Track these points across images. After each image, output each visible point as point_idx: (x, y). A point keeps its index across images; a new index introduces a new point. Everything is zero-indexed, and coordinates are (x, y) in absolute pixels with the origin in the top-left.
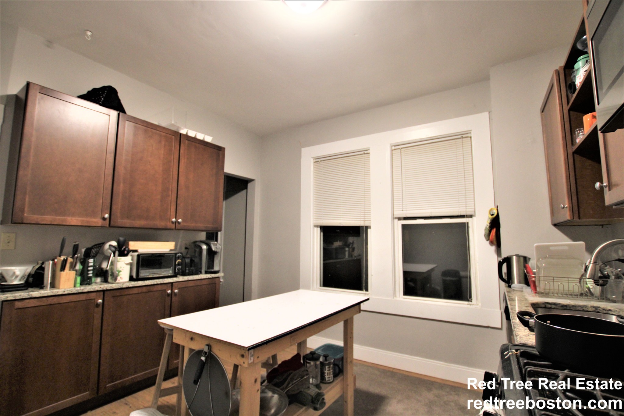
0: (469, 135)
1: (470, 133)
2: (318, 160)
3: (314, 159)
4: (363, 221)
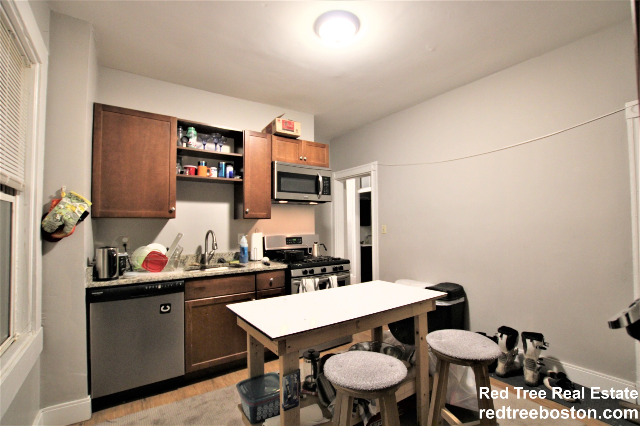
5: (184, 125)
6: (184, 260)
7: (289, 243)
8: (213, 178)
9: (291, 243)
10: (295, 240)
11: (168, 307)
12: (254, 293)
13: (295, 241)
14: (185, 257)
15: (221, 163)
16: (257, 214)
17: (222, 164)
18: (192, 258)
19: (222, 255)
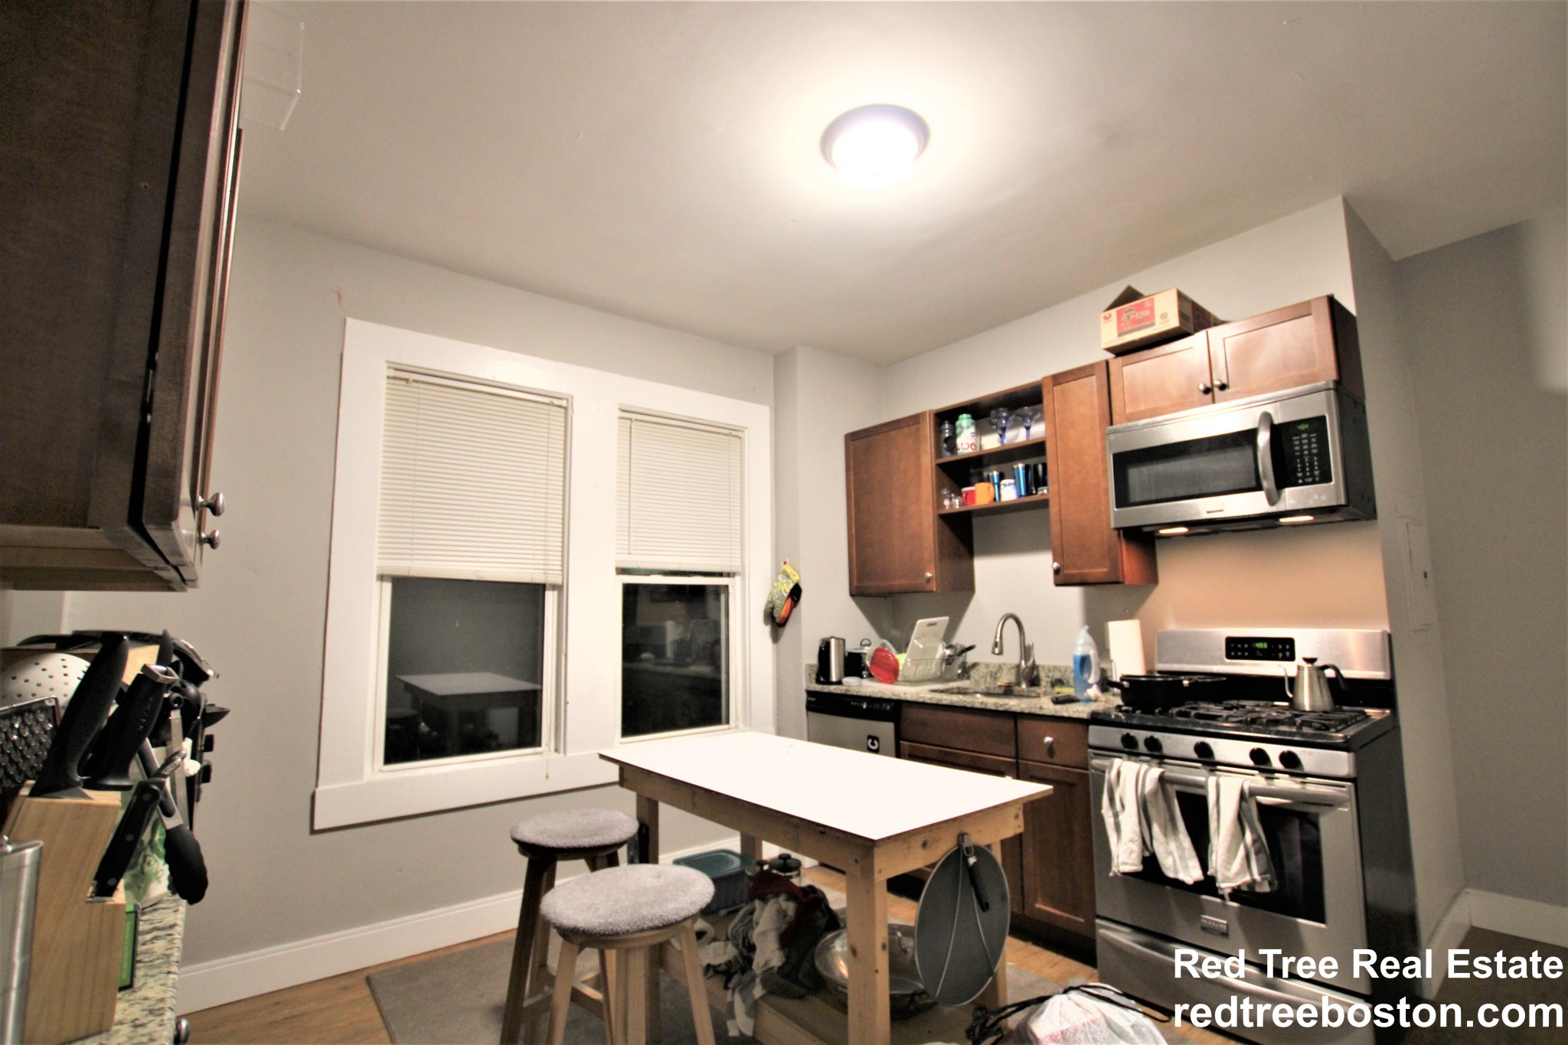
0: (740, 434)
1: (742, 431)
2: (402, 376)
3: (389, 367)
4: (542, 571)
5: (948, 416)
6: (996, 673)
7: (1239, 654)
8: (1007, 502)
9: (1246, 654)
10: (1264, 645)
11: (876, 742)
12: (1011, 762)
13: (1262, 650)
14: (998, 668)
15: (1015, 467)
16: (1083, 574)
17: (1018, 468)
18: (1009, 670)
19: (1066, 670)
